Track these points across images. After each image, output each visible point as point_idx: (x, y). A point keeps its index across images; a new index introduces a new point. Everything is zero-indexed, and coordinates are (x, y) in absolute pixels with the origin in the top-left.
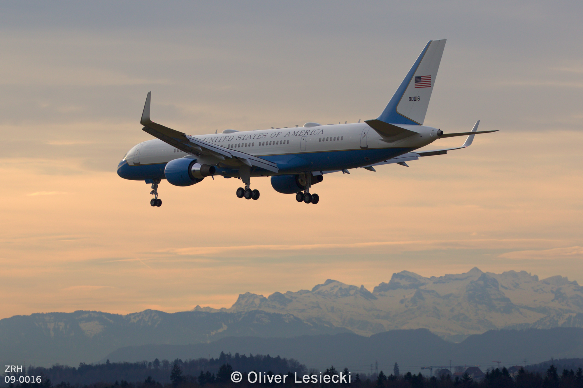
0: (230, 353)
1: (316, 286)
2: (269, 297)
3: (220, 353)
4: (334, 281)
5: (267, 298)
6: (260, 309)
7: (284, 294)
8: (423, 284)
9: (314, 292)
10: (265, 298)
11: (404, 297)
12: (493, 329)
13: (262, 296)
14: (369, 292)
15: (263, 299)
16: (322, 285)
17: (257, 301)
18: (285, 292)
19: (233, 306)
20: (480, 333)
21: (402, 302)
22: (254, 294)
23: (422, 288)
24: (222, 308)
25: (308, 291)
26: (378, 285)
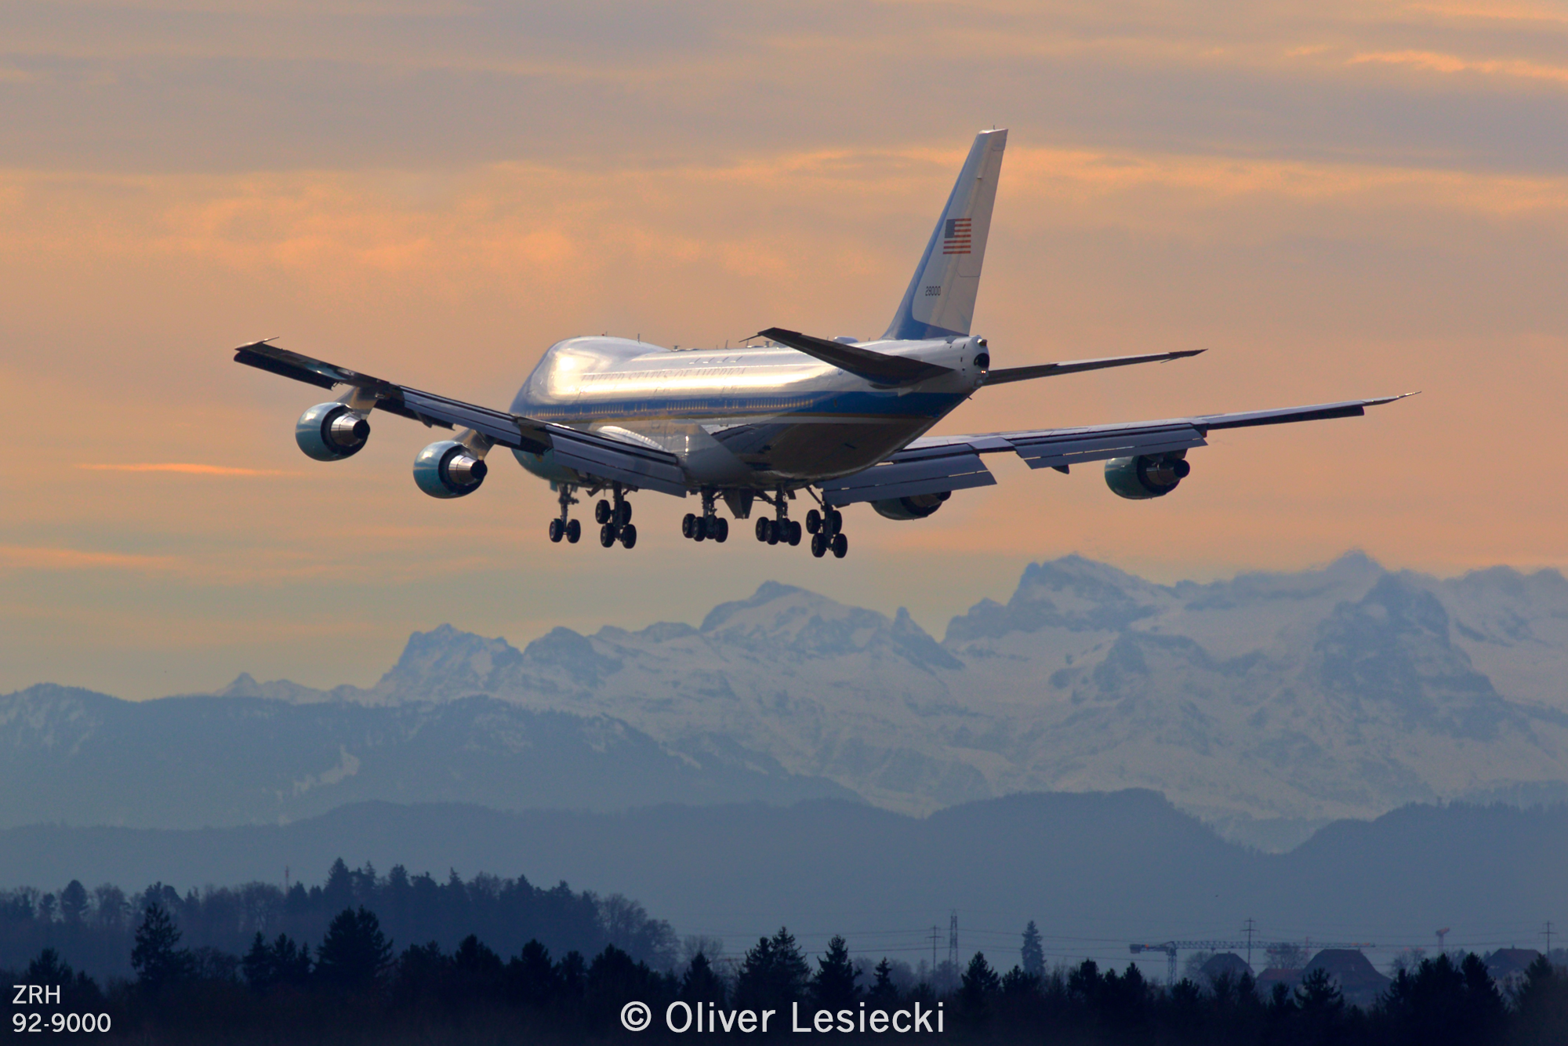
0: (369, 865)
1: (718, 609)
2: (532, 646)
3: (331, 864)
4: (790, 589)
5: (522, 650)
6: (493, 695)
7: (591, 636)
8: (1146, 612)
9: (711, 634)
10: (513, 652)
11: (1069, 659)
12: (1419, 801)
13: (501, 640)
14: (930, 641)
15: (508, 656)
16: (743, 605)
17: (482, 665)
18: (594, 632)
19: (386, 677)
20: (1369, 813)
21: (1059, 680)
22: (470, 635)
23: (1142, 625)
24: (341, 688)
25: (684, 630)
26: (964, 612)
